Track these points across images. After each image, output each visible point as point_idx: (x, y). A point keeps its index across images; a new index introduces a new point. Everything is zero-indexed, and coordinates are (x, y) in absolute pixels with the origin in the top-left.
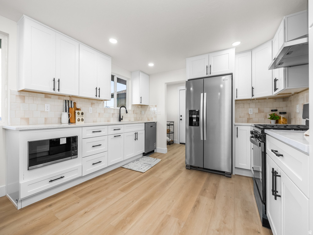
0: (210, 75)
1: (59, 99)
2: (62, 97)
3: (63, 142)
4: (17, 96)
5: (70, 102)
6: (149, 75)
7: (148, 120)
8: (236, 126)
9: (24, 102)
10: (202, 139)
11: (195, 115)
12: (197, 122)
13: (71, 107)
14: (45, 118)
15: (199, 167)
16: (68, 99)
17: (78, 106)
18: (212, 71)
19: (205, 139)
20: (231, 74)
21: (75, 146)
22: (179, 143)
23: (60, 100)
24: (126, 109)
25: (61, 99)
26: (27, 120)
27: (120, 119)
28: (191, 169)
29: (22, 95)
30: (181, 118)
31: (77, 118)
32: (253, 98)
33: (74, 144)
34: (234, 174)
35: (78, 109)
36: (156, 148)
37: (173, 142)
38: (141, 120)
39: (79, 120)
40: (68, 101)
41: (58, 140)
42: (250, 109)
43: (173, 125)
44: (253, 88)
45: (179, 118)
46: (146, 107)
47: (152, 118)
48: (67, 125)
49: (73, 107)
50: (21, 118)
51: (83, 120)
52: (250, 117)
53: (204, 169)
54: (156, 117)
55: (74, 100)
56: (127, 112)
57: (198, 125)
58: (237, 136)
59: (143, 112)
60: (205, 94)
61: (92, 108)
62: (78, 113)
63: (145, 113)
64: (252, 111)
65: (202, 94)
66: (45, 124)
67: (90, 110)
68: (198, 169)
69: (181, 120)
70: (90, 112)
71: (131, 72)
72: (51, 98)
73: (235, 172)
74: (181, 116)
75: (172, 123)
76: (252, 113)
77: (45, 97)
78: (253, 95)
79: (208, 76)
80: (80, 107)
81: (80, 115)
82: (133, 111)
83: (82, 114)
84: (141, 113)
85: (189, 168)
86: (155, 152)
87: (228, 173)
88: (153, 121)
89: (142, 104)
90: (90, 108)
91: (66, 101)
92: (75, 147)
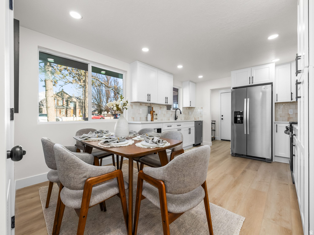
0: (252, 84)
2: (146, 104)
4: (130, 105)
5: (150, 107)
6: (195, 83)
7: (195, 119)
8: (276, 124)
10: (245, 133)
11: (239, 115)
12: (241, 120)
13: (151, 110)
14: (140, 117)
15: (242, 155)
17: (154, 110)
18: (254, 81)
19: (248, 133)
20: (271, 84)
22: (220, 140)
23: (146, 106)
24: (180, 111)
26: (133, 118)
27: (176, 118)
28: (235, 156)
29: (132, 104)
30: (222, 117)
31: (154, 117)
32: (292, 101)
34: (273, 161)
35: (154, 112)
36: (202, 142)
37: (215, 139)
38: (189, 119)
39: (155, 119)
42: (290, 110)
43: (215, 124)
44: (292, 93)
45: (220, 117)
46: (193, 109)
47: (198, 118)
48: (150, 122)
51: (157, 119)
52: (291, 117)
53: (247, 156)
54: (201, 117)
55: (152, 106)
56: (181, 113)
57: (242, 122)
58: (277, 131)
59: (190, 113)
60: (248, 99)
62: (155, 114)
63: (192, 114)
64: (292, 112)
65: (245, 100)
66: (140, 121)
68: (242, 156)
69: (222, 119)
71: (182, 82)
72: (142, 105)
73: (275, 160)
74: (222, 116)
75: (214, 122)
76: (292, 113)
77: (140, 105)
78: (292, 99)
79: (250, 84)
83: (157, 115)
84: (188, 114)
85: (235, 155)
86: (201, 145)
87: (268, 160)
88: (200, 119)
89: (191, 106)
90: (160, 111)
91: (148, 106)
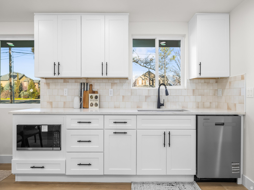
1: (76, 82)
2: (79, 80)
3: (45, 129)
4: (44, 83)
5: (86, 84)
9: (49, 88)
13: (87, 90)
14: (64, 102)
16: (85, 81)
21: (57, 136)
23: (76, 84)
25: (78, 82)
26: (51, 103)
27: (160, 105)
29: (48, 82)
31: (90, 103)
33: (56, 134)
35: (94, 92)
36: (240, 176)
39: (92, 105)
40: (84, 84)
41: (39, 127)
46: (224, 80)
49: (88, 89)
50: (47, 102)
51: (96, 105)
55: (91, 82)
61: (112, 90)
62: (92, 97)
66: (64, 108)
67: (110, 92)
70: (110, 95)
77: (64, 82)
80: (97, 89)
81: (94, 98)
82: (193, 90)
83: (96, 97)
84: (216, 94)
90: (110, 90)
91: (81, 84)
92: (58, 138)
